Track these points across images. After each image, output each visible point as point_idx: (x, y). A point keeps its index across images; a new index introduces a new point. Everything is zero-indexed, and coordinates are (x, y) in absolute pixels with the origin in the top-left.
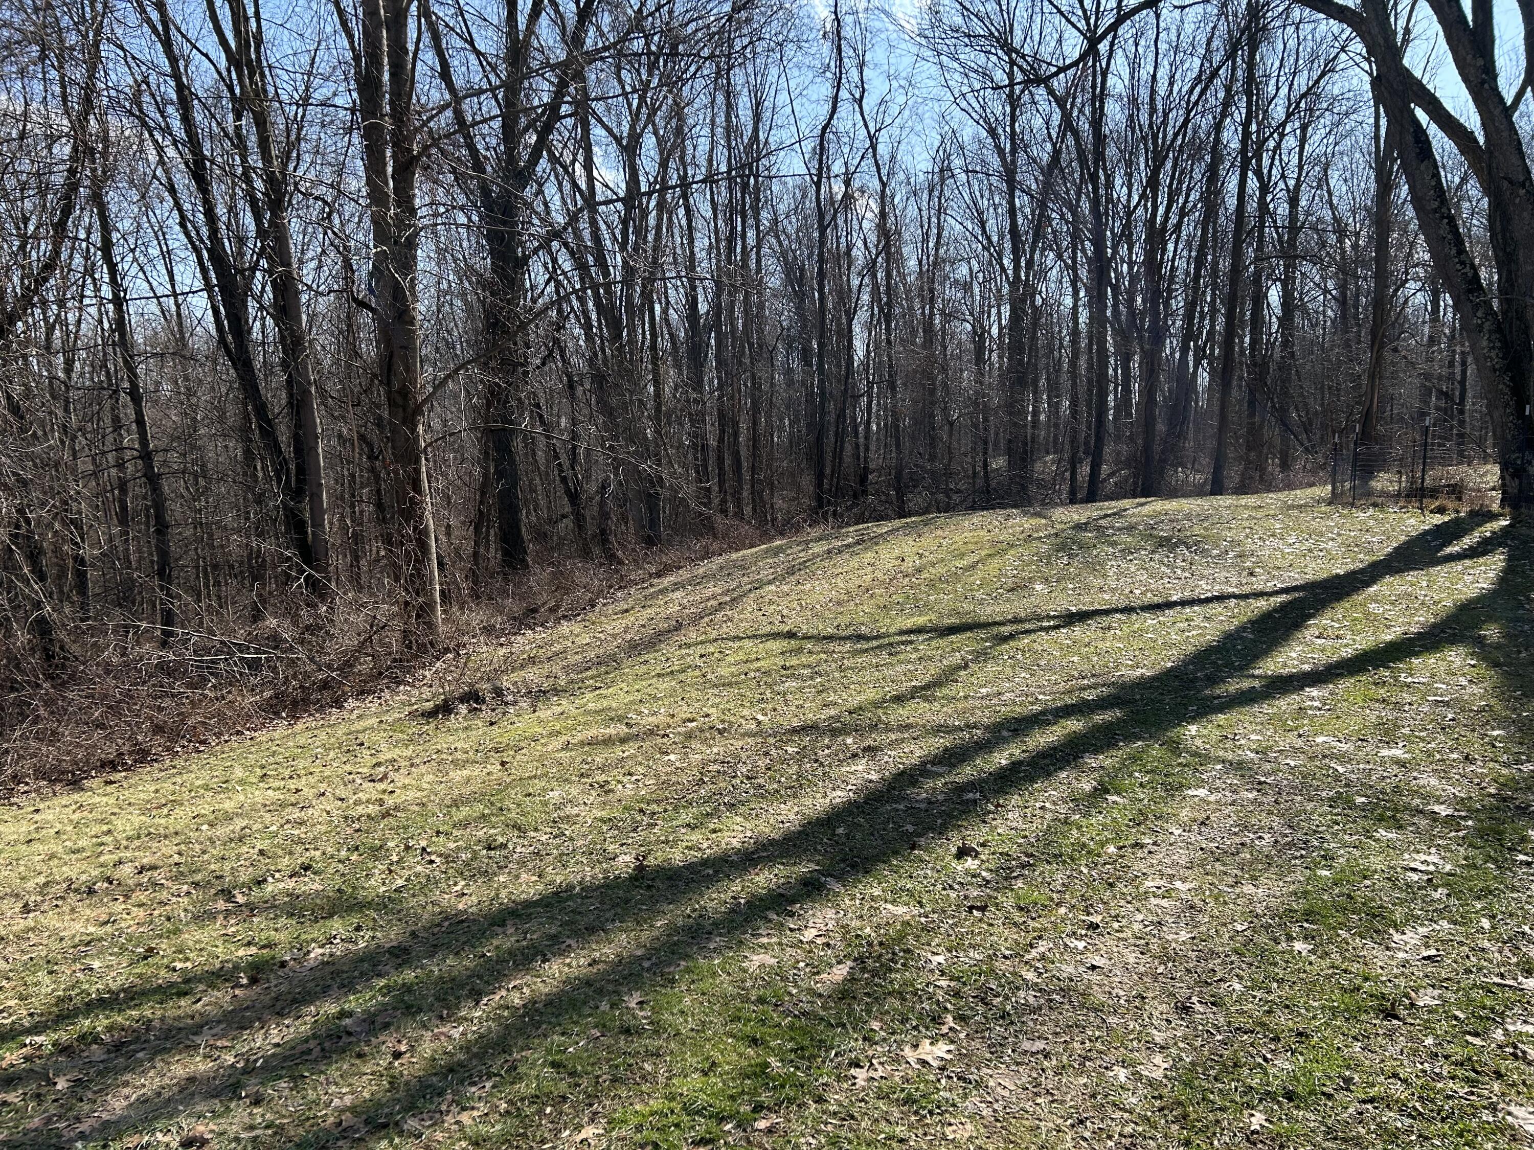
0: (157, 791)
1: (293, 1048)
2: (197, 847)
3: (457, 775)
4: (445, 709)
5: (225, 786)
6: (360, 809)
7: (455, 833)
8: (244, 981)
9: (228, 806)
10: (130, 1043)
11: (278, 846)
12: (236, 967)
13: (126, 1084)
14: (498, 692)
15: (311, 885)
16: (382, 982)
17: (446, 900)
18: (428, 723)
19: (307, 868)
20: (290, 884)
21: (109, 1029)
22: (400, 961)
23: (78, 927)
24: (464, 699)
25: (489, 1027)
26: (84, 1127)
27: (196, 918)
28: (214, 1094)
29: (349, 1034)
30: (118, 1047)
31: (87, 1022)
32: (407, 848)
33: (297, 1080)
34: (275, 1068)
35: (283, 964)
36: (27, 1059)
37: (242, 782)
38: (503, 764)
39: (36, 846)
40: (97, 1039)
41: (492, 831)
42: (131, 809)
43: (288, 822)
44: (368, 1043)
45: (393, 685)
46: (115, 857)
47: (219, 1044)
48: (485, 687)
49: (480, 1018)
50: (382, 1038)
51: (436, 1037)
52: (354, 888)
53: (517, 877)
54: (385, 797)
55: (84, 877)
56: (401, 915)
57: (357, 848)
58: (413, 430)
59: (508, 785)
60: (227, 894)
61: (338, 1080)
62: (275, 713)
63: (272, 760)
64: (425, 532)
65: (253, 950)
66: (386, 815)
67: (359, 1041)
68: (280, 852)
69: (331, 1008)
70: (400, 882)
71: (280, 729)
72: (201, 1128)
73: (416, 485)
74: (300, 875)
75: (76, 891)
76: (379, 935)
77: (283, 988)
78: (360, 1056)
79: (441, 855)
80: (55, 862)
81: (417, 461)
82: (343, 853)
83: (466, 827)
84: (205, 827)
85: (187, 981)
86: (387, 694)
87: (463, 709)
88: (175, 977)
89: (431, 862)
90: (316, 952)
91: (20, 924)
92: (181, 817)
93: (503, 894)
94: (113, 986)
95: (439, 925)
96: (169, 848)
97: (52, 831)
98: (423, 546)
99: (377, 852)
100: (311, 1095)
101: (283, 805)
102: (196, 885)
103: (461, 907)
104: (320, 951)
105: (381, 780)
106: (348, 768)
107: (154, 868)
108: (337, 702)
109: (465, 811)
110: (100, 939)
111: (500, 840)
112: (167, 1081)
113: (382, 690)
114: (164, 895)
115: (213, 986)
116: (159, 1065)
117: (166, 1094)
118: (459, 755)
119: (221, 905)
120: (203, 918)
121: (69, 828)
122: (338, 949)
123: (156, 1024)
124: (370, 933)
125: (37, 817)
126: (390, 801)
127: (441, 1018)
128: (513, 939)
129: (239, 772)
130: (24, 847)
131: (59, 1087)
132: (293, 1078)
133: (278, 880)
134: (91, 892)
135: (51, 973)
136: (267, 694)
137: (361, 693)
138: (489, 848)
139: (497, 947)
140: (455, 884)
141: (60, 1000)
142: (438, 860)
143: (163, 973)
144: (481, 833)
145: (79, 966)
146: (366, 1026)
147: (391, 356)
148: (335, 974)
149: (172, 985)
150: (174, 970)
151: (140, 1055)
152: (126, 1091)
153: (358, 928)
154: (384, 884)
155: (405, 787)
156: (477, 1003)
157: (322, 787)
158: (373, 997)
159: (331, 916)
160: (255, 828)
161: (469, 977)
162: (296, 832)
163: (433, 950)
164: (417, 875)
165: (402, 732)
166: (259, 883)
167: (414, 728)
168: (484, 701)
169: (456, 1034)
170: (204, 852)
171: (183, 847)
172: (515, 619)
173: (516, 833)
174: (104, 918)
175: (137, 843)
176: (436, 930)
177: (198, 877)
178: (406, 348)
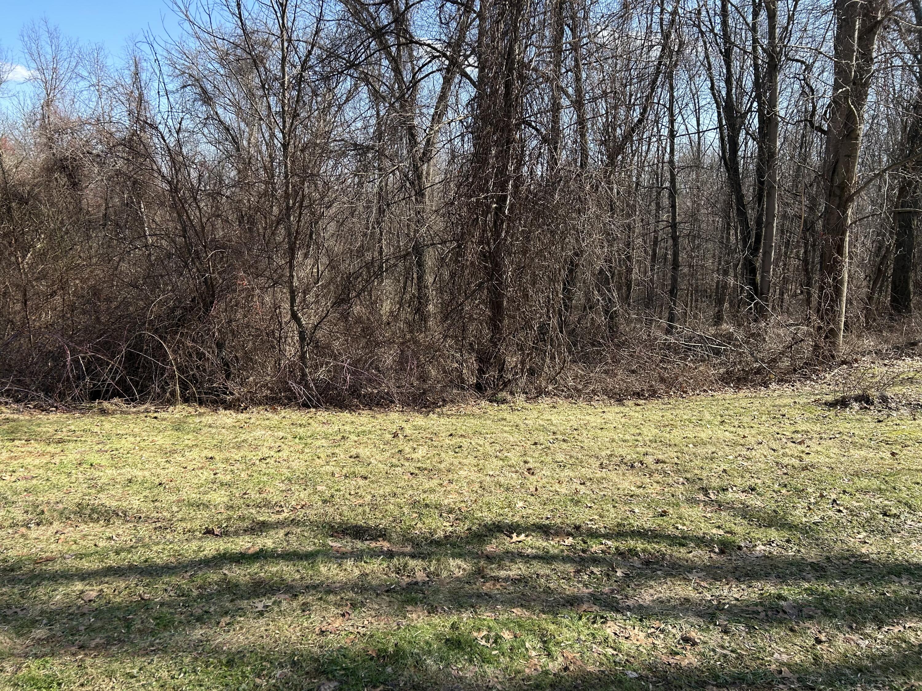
0: (663, 416)
1: (748, 606)
2: (687, 457)
3: (857, 454)
4: (843, 403)
5: (699, 423)
6: (786, 460)
7: (858, 495)
8: (717, 550)
9: (703, 435)
10: (654, 563)
11: (734, 469)
12: (712, 540)
13: (651, 587)
14: (884, 399)
15: (755, 501)
16: (807, 585)
17: (853, 542)
18: (829, 410)
19: (753, 489)
20: (743, 496)
21: (644, 551)
22: (818, 574)
23: (626, 484)
24: (858, 399)
25: (890, 651)
26: (630, 603)
27: (687, 500)
28: (699, 614)
29: (785, 612)
30: (647, 563)
31: (632, 543)
32: (822, 496)
33: (750, 629)
34: (735, 614)
35: (740, 548)
36: (603, 552)
37: (709, 422)
38: (893, 454)
39: (605, 433)
40: (637, 554)
41: (886, 502)
42: (650, 423)
43: (739, 455)
44: (797, 623)
45: (803, 380)
46: (644, 450)
47: (702, 583)
48: (873, 393)
49: (882, 640)
50: (807, 625)
51: (847, 640)
52: (785, 513)
53: (909, 543)
54: (803, 455)
55: (629, 457)
56: (818, 542)
57: (785, 486)
58: (844, 212)
59: (899, 472)
60: (705, 491)
61: (778, 640)
62: (726, 383)
63: (726, 412)
64: (841, 282)
65: (721, 532)
66: (805, 468)
67: (791, 619)
68: (736, 474)
69: (771, 589)
70: (817, 519)
71: (729, 393)
72: (693, 634)
73: (840, 250)
74: (748, 493)
75: (625, 464)
76: (803, 550)
77: (740, 563)
78: (792, 630)
79: (847, 509)
80: (614, 444)
81: (844, 233)
82: (776, 487)
83: (866, 493)
84: (691, 446)
85: (684, 538)
86: (798, 385)
87: (856, 406)
88: (677, 533)
89: (840, 511)
90: (760, 548)
91: (599, 475)
92: (676, 436)
93: (898, 552)
94: (646, 526)
95: (847, 559)
96: (672, 453)
97: (612, 426)
98: (838, 291)
99: (800, 492)
100: (760, 643)
101: (736, 444)
102: (687, 479)
103: (864, 551)
104: (763, 548)
105: (800, 443)
106: (775, 428)
107: (664, 462)
108: (765, 383)
109: (864, 483)
110: (638, 496)
111: (894, 511)
112: (673, 595)
113: (795, 381)
114: (670, 481)
115: (698, 546)
116: (669, 583)
117: (673, 603)
118: (856, 439)
119: (701, 497)
120: (692, 501)
121: (620, 427)
122: (775, 551)
123: (667, 557)
124: (796, 547)
125: (604, 416)
126: (807, 460)
127: (851, 627)
128: (908, 590)
129: (707, 416)
130: (599, 431)
131: (618, 574)
132: (747, 626)
133: (735, 492)
134: (632, 466)
135: (614, 507)
136: (722, 371)
137: (781, 381)
138: (885, 514)
139: (894, 591)
140: (859, 533)
141: (619, 525)
142: (845, 511)
143: (671, 528)
144: (877, 502)
145: (627, 508)
146: (796, 611)
147: (837, 162)
148: (774, 567)
149: (676, 537)
150: (677, 528)
151: (659, 573)
152: (652, 591)
153: (788, 541)
154: (805, 516)
155: (817, 452)
156: (880, 628)
157: (760, 438)
158: (800, 593)
159: (770, 526)
160: (719, 453)
161: (872, 606)
162: (745, 464)
163: (843, 576)
164: (830, 518)
165: (810, 412)
166: (724, 490)
167: (819, 411)
168: (872, 403)
169: (864, 644)
170: (691, 461)
171: (679, 454)
172: (898, 348)
173: (907, 509)
174: (639, 484)
175: (654, 445)
176: (845, 562)
177: (688, 476)
178: (849, 156)
